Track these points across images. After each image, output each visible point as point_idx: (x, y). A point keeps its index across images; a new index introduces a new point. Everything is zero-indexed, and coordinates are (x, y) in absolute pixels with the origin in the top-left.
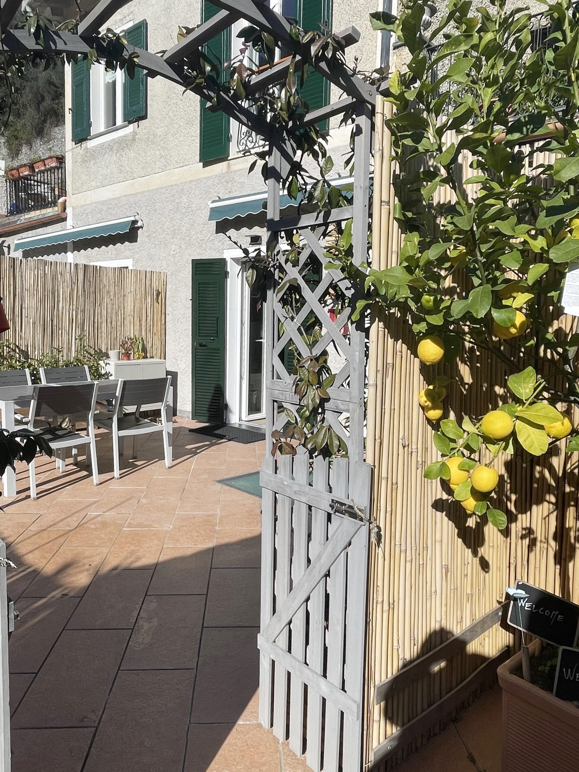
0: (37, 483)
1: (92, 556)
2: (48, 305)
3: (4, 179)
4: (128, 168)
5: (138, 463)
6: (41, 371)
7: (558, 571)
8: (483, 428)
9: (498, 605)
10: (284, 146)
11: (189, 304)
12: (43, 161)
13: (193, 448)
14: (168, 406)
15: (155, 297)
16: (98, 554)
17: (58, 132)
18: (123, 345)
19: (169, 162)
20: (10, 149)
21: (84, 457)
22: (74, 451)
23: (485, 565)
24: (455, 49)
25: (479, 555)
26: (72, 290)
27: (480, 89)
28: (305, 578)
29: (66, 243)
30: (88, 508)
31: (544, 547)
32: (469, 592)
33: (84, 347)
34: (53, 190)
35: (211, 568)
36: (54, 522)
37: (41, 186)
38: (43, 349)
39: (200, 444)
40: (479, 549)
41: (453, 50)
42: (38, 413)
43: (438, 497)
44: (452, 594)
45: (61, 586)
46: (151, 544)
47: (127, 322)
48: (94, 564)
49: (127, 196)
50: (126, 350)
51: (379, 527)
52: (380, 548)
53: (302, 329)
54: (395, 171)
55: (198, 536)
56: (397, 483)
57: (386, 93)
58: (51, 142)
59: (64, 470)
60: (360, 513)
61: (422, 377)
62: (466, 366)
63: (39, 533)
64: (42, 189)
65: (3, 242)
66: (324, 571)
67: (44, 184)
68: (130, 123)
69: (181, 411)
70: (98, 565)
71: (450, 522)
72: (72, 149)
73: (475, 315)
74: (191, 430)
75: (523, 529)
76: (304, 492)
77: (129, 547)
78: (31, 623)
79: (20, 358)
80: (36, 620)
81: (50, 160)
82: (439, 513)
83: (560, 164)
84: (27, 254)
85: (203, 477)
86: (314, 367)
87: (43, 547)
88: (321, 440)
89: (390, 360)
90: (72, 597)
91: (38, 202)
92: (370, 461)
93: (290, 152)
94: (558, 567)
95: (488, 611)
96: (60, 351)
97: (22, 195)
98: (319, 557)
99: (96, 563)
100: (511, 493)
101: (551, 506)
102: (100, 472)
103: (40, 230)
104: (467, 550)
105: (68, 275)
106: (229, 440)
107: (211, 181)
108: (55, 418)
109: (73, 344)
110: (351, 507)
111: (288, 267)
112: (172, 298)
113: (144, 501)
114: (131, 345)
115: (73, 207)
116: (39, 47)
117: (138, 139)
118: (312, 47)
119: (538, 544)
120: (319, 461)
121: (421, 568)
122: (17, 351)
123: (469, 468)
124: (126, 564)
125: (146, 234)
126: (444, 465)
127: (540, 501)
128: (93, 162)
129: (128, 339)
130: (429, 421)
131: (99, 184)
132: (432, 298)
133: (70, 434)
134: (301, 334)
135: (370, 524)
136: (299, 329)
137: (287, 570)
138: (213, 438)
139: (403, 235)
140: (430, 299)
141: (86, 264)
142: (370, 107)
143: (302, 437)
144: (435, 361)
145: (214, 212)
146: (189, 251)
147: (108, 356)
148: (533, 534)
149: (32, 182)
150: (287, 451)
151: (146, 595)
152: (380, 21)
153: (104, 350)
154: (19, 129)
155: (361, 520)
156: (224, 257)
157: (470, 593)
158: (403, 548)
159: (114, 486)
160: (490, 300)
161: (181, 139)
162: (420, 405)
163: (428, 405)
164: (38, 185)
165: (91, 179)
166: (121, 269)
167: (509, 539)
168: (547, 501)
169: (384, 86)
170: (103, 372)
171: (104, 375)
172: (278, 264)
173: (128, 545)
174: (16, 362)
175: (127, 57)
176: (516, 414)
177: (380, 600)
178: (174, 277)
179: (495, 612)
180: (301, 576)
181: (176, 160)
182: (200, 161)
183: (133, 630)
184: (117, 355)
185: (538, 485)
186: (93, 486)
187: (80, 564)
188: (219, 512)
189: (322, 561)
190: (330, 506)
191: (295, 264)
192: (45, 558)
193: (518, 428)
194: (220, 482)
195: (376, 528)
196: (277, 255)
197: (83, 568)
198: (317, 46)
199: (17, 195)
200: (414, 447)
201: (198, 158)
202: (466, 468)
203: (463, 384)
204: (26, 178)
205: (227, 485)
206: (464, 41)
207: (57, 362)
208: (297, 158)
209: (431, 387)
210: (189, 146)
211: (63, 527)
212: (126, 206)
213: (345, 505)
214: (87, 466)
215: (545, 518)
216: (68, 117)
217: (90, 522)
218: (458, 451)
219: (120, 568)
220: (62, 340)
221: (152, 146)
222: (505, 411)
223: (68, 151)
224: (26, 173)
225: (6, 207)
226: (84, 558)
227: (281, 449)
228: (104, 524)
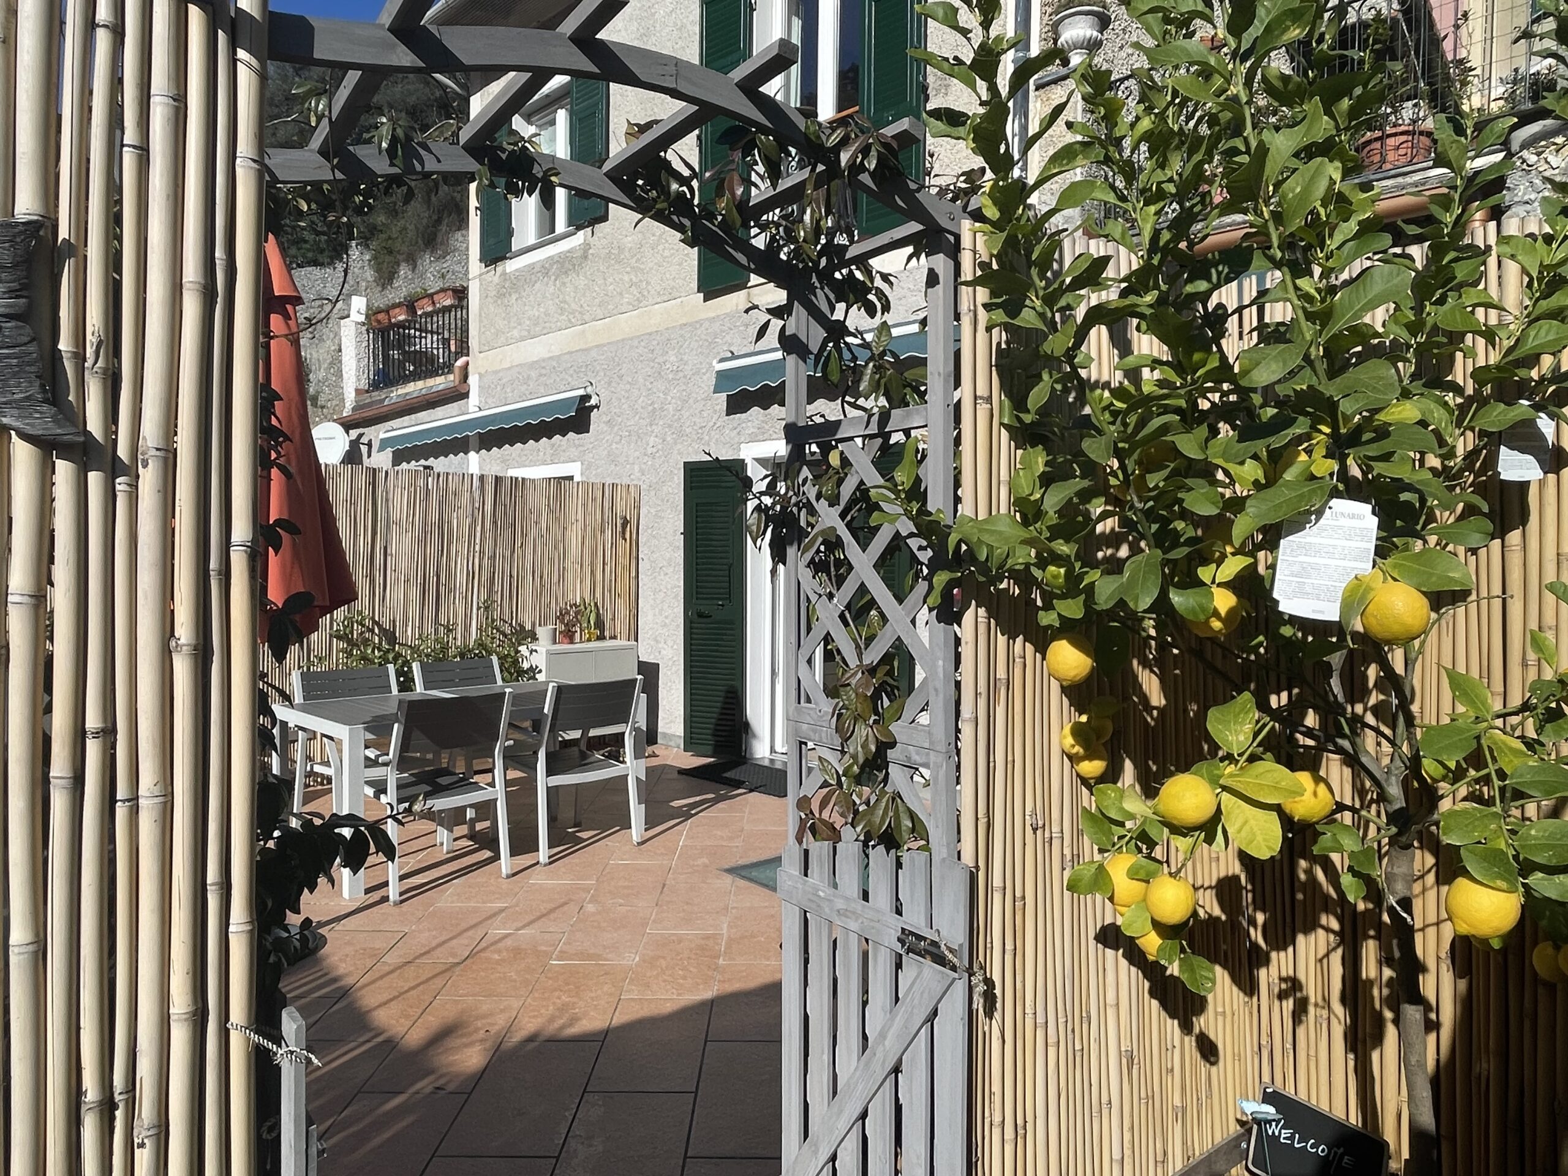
0: (402, 873)
1: (491, 1015)
2: (432, 550)
3: (364, 328)
4: (573, 306)
5: (584, 835)
6: (416, 667)
7: (1351, 1064)
8: (1161, 808)
9: (1238, 1128)
10: (813, 298)
11: (680, 540)
12: (431, 296)
13: (685, 806)
14: (637, 730)
15: (619, 529)
16: (502, 1011)
17: (461, 239)
18: (561, 617)
19: (646, 293)
20: (378, 270)
21: (487, 824)
22: (470, 814)
23: (1208, 1050)
24: (1067, 164)
25: (1197, 1030)
26: (474, 521)
27: (1135, 210)
28: (858, 1073)
29: (467, 436)
30: (490, 922)
31: (1321, 1016)
32: (1177, 1102)
33: (493, 621)
34: (446, 342)
35: (706, 1042)
36: (427, 948)
37: (426, 338)
38: (421, 627)
39: (698, 798)
40: (1194, 1019)
41: (1063, 166)
42: (405, 745)
43: (1108, 921)
44: (1143, 1107)
45: (431, 1072)
46: (599, 992)
47: (569, 576)
48: (494, 1030)
49: (572, 353)
50: (567, 625)
51: (989, 983)
52: (994, 1021)
53: (848, 616)
54: (999, 344)
55: (684, 978)
56: (1024, 898)
57: (978, 216)
58: (448, 257)
59: (451, 848)
60: (950, 956)
61: (1065, 700)
62: (1153, 675)
63: (400, 968)
64: (428, 343)
65: (361, 435)
66: (890, 1065)
67: (432, 333)
68: (579, 228)
69: (665, 735)
70: (499, 1032)
71: (1133, 969)
72: (480, 275)
73: (1131, 605)
74: (682, 772)
75: (1282, 979)
76: (854, 913)
77: (559, 998)
78: (377, 1141)
79: (380, 643)
80: (387, 1135)
81: (442, 295)
82: (1110, 952)
83: (1250, 360)
84: (399, 458)
85: (699, 862)
86: (867, 687)
87: (405, 996)
88: (881, 819)
89: (1001, 674)
90: (451, 1093)
91: (421, 366)
92: (968, 858)
93: (824, 307)
94: (1351, 1056)
95: (1218, 1139)
96: (451, 631)
97: (395, 354)
98: (882, 1035)
99: (497, 1027)
100: (1255, 910)
101: (1332, 937)
102: (514, 852)
103: (423, 415)
104: (1169, 1021)
105: (467, 495)
106: (751, 791)
107: (718, 324)
108: (437, 755)
109: (474, 616)
110: (934, 944)
111: (822, 506)
112: (649, 531)
113: (590, 908)
114: (576, 617)
115: (480, 374)
116: (396, 170)
117: (592, 255)
118: (842, 154)
119: (1311, 1009)
120: (878, 853)
121: (1078, 1057)
122: (377, 631)
123: (1147, 875)
124: (551, 1029)
125: (605, 419)
126: (1101, 868)
127: (1310, 926)
128: (514, 296)
129: (571, 607)
130: (1084, 781)
131: (526, 333)
132: (1062, 571)
133: (463, 784)
134: (846, 624)
135: (970, 976)
136: (842, 617)
137: (826, 1057)
138: (718, 786)
139: (1020, 452)
140: (1059, 573)
141: (499, 475)
142: (952, 238)
143: (849, 812)
144: (1078, 678)
145: (724, 379)
146: (679, 446)
147: (534, 638)
148: (1301, 990)
149: (412, 331)
150: (825, 836)
151: (585, 1091)
152: (942, 121)
153: (528, 627)
154: (395, 236)
155: (954, 968)
156: (741, 457)
157: (1179, 1105)
158: (1040, 1020)
159: (536, 878)
160: (1157, 578)
161: (667, 253)
162: (1063, 751)
163: (1077, 753)
164: (421, 337)
165: (512, 324)
166: (559, 480)
167: (1255, 999)
168: (1323, 927)
169: (974, 203)
170: (526, 665)
171: (526, 672)
172: (805, 501)
173: (557, 994)
174: (373, 651)
175: (540, 175)
176: (1221, 782)
177: (997, 1119)
178: (653, 493)
179: (1234, 1143)
180: (853, 1068)
181: (658, 288)
182: (699, 291)
183: (557, 1158)
184: (551, 632)
185: (1305, 896)
186: (500, 880)
187: (471, 1029)
188: (725, 931)
189: (887, 1043)
190: (899, 940)
191: (833, 501)
192: (407, 1017)
193: (1226, 806)
194: (730, 871)
195: (982, 984)
196: (803, 485)
197: (475, 1037)
198: (851, 153)
199: (386, 357)
200: (1056, 829)
201: (695, 285)
202: (1142, 876)
203: (1149, 708)
204: (401, 325)
205: (743, 877)
206: (1082, 152)
207: (445, 648)
208: (838, 315)
209: (1084, 718)
210: (680, 264)
211: (443, 957)
212: (571, 371)
213: (925, 939)
214: (489, 841)
215: (1321, 960)
216: (475, 221)
217: (492, 948)
218: (1127, 843)
219: (541, 1038)
220: (455, 609)
221: (616, 267)
222: (1202, 776)
223: (474, 278)
224: (402, 318)
225: (366, 375)
226: (477, 1018)
227: (813, 830)
228: (517, 952)
